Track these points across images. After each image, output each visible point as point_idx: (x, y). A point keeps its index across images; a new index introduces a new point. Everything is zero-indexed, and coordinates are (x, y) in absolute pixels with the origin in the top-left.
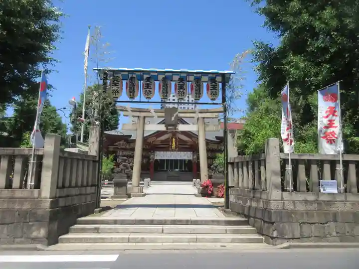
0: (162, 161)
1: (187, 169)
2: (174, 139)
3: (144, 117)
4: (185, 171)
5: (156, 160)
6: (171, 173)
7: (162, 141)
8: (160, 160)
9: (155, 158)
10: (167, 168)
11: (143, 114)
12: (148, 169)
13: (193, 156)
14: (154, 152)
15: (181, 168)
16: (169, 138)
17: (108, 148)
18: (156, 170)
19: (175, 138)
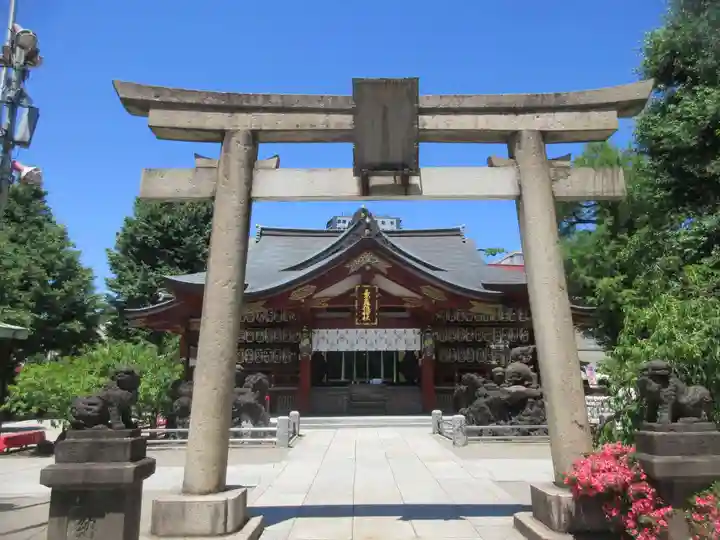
0: (334, 356)
1: (402, 379)
2: (367, 294)
3: (255, 137)
4: (399, 383)
5: (318, 354)
6: (359, 390)
7: (334, 300)
8: (329, 354)
9: (314, 349)
10: (349, 375)
11: (246, 122)
12: (295, 381)
13: (423, 339)
14: (310, 331)
15: (388, 374)
16: (352, 291)
17: (189, 324)
18: (317, 382)
19: (372, 291)
